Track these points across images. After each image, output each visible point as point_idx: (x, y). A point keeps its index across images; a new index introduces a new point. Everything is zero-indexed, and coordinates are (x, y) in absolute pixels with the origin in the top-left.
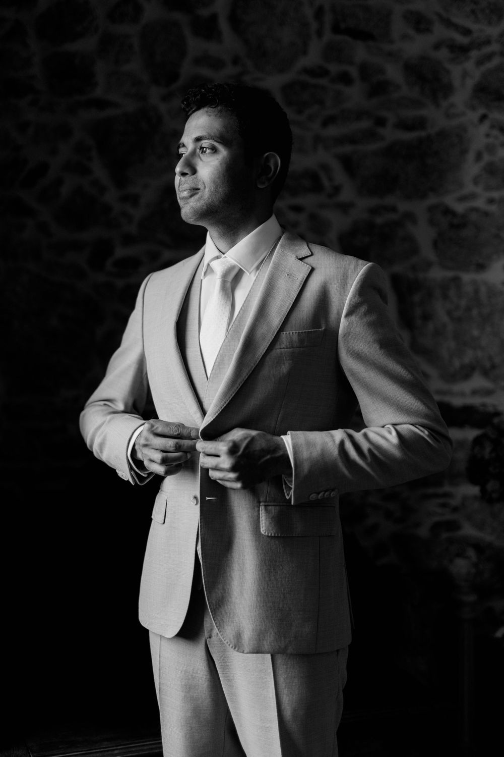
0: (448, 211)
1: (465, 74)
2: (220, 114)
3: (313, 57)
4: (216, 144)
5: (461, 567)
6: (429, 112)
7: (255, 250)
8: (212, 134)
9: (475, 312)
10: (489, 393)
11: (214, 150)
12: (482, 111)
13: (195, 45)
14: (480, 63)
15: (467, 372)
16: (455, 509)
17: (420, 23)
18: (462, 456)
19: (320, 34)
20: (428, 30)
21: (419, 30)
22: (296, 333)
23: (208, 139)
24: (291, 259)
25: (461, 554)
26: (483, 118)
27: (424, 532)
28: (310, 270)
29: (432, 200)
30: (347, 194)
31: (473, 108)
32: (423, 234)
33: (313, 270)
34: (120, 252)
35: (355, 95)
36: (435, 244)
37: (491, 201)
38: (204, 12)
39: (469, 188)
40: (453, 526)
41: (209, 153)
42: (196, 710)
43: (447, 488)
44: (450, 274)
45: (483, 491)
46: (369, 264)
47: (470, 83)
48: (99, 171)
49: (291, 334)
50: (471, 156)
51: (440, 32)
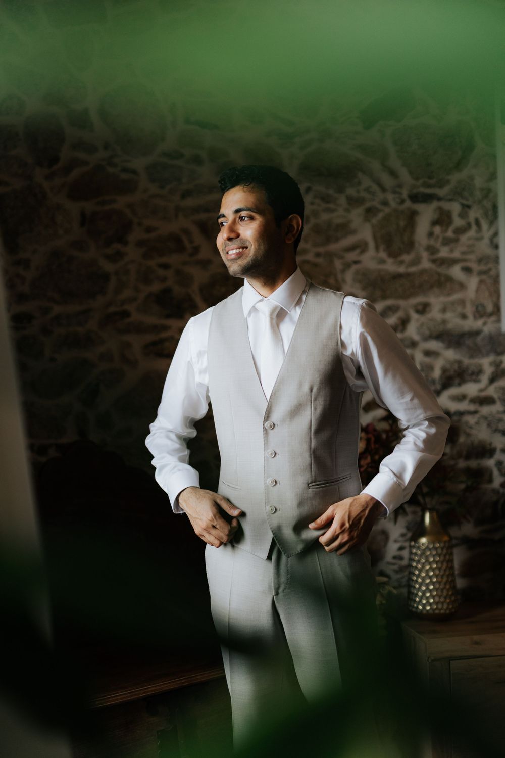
2: (252, 191)
4: (253, 214)
7: (291, 292)
8: (249, 206)
11: (252, 218)
19: (174, 124)
23: (246, 210)
30: (205, 253)
35: (205, 173)
37: (318, 255)
38: (79, 107)
41: (247, 220)
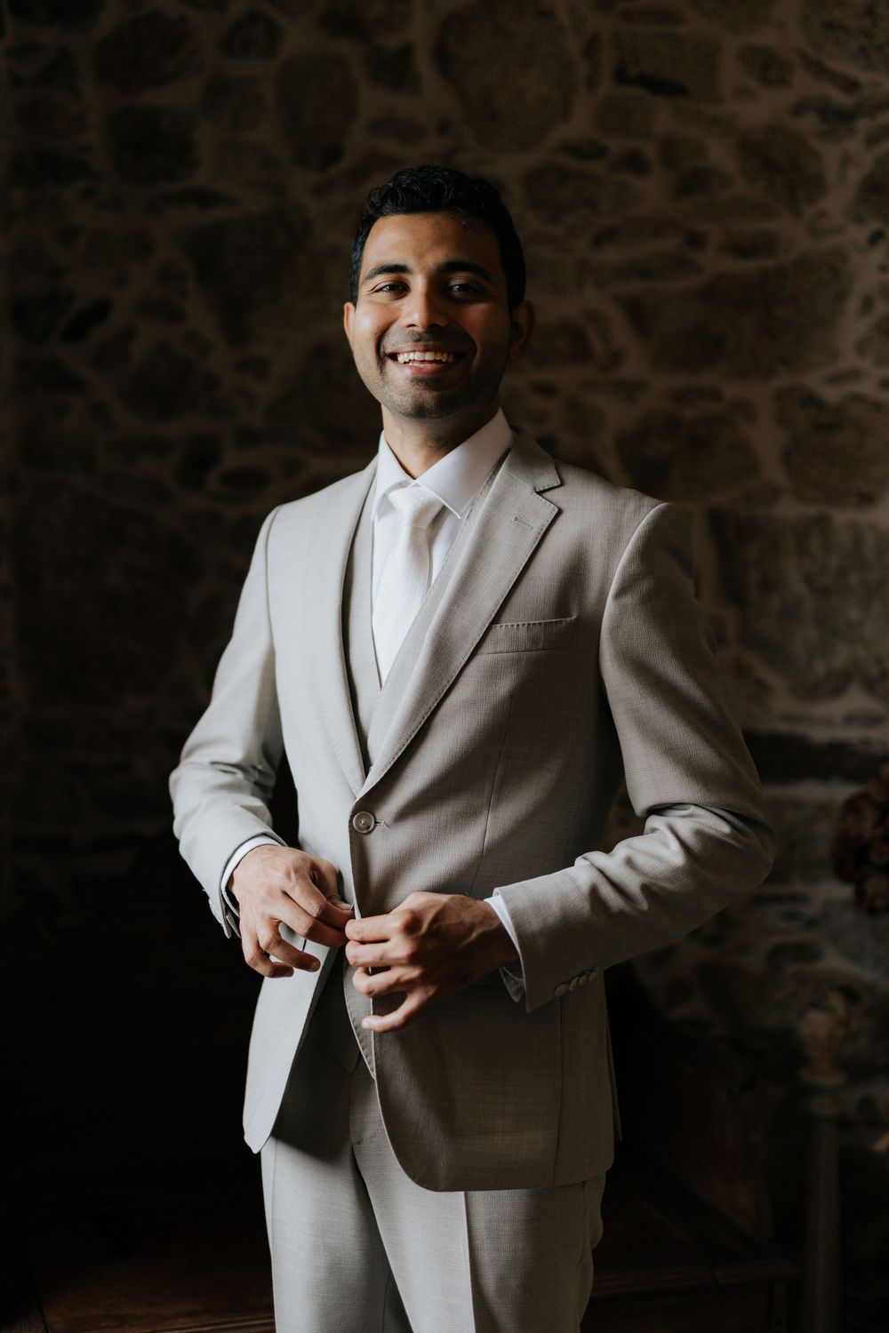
0: (811, 401)
1: (846, 161)
3: (579, 124)
5: (817, 1025)
6: (784, 225)
9: (854, 579)
10: (874, 720)
12: (874, 225)
13: (372, 99)
14: (872, 141)
15: (836, 685)
16: (811, 924)
17: (769, 68)
18: (825, 831)
19: (592, 83)
20: (783, 82)
21: (766, 80)
22: (524, 625)
24: (524, 490)
25: (818, 1004)
26: (876, 238)
27: (755, 961)
28: (555, 513)
29: (783, 380)
30: (634, 366)
31: (859, 220)
32: (766, 439)
33: (560, 512)
34: (233, 459)
35: (652, 193)
36: (787, 457)
37: (886, 384)
38: (392, 42)
39: (850, 360)
40: (806, 953)
42: (334, 1270)
43: (798, 886)
44: (811, 510)
45: (860, 893)
46: (662, 505)
47: (855, 176)
48: (200, 315)
49: (515, 627)
50: (853, 304)
51: (803, 84)
